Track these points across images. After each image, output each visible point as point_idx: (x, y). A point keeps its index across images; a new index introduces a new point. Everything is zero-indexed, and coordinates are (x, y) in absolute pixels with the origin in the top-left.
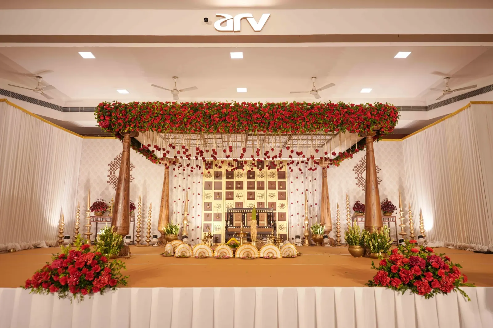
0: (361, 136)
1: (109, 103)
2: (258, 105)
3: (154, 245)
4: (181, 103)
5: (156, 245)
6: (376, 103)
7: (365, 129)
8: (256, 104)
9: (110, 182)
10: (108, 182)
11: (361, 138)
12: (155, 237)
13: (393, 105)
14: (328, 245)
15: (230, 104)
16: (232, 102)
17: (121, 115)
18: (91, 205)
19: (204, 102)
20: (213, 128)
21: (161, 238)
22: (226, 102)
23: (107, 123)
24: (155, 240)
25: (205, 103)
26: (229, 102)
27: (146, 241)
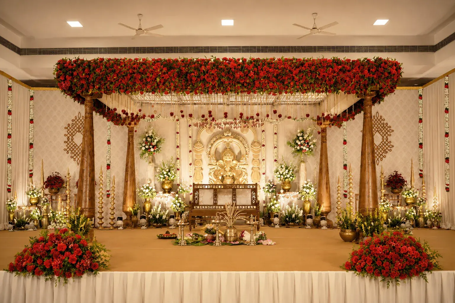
0: (358, 97)
1: (69, 59)
2: (241, 61)
3: (119, 228)
4: (153, 60)
5: (121, 228)
6: (376, 58)
7: (362, 90)
8: (239, 60)
9: (68, 150)
10: (65, 150)
11: (359, 99)
12: (121, 219)
13: (395, 60)
14: (324, 228)
15: (209, 60)
16: (212, 57)
17: (84, 75)
18: (45, 180)
19: (180, 58)
20: (190, 89)
21: (127, 219)
22: (205, 58)
23: (68, 84)
24: (120, 222)
25: (180, 60)
26: (208, 58)
27: (110, 224)
